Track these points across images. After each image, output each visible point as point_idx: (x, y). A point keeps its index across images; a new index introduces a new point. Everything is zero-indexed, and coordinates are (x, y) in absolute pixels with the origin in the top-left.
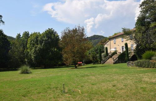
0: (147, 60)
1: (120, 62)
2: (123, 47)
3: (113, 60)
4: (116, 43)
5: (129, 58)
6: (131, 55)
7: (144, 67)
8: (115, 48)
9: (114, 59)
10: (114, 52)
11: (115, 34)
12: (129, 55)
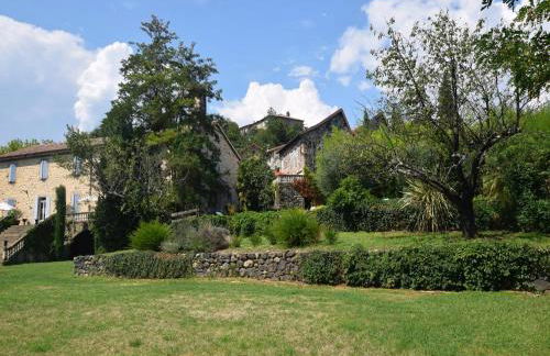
0: (148, 252)
1: (31, 257)
2: (44, 199)
3: (6, 250)
4: (18, 181)
5: (65, 243)
6: (72, 234)
7: (134, 276)
8: (12, 202)
9: (10, 245)
10: (8, 218)
11: (14, 146)
12: (67, 233)
